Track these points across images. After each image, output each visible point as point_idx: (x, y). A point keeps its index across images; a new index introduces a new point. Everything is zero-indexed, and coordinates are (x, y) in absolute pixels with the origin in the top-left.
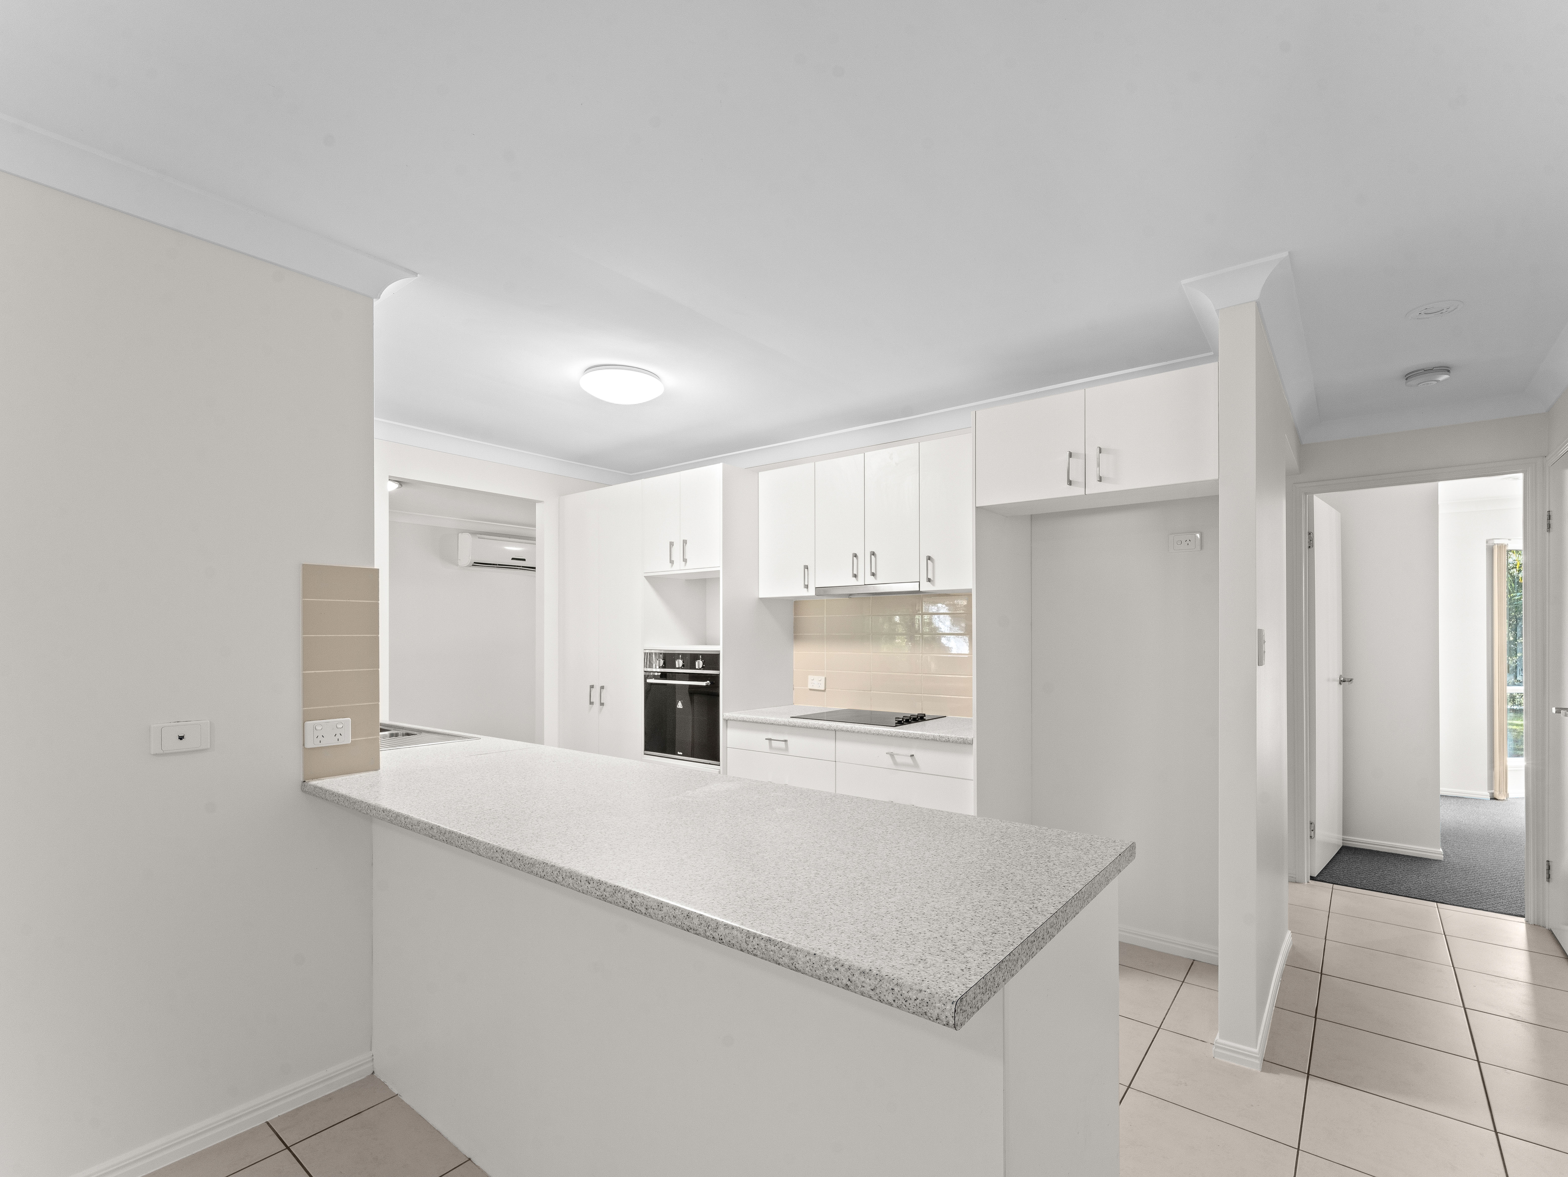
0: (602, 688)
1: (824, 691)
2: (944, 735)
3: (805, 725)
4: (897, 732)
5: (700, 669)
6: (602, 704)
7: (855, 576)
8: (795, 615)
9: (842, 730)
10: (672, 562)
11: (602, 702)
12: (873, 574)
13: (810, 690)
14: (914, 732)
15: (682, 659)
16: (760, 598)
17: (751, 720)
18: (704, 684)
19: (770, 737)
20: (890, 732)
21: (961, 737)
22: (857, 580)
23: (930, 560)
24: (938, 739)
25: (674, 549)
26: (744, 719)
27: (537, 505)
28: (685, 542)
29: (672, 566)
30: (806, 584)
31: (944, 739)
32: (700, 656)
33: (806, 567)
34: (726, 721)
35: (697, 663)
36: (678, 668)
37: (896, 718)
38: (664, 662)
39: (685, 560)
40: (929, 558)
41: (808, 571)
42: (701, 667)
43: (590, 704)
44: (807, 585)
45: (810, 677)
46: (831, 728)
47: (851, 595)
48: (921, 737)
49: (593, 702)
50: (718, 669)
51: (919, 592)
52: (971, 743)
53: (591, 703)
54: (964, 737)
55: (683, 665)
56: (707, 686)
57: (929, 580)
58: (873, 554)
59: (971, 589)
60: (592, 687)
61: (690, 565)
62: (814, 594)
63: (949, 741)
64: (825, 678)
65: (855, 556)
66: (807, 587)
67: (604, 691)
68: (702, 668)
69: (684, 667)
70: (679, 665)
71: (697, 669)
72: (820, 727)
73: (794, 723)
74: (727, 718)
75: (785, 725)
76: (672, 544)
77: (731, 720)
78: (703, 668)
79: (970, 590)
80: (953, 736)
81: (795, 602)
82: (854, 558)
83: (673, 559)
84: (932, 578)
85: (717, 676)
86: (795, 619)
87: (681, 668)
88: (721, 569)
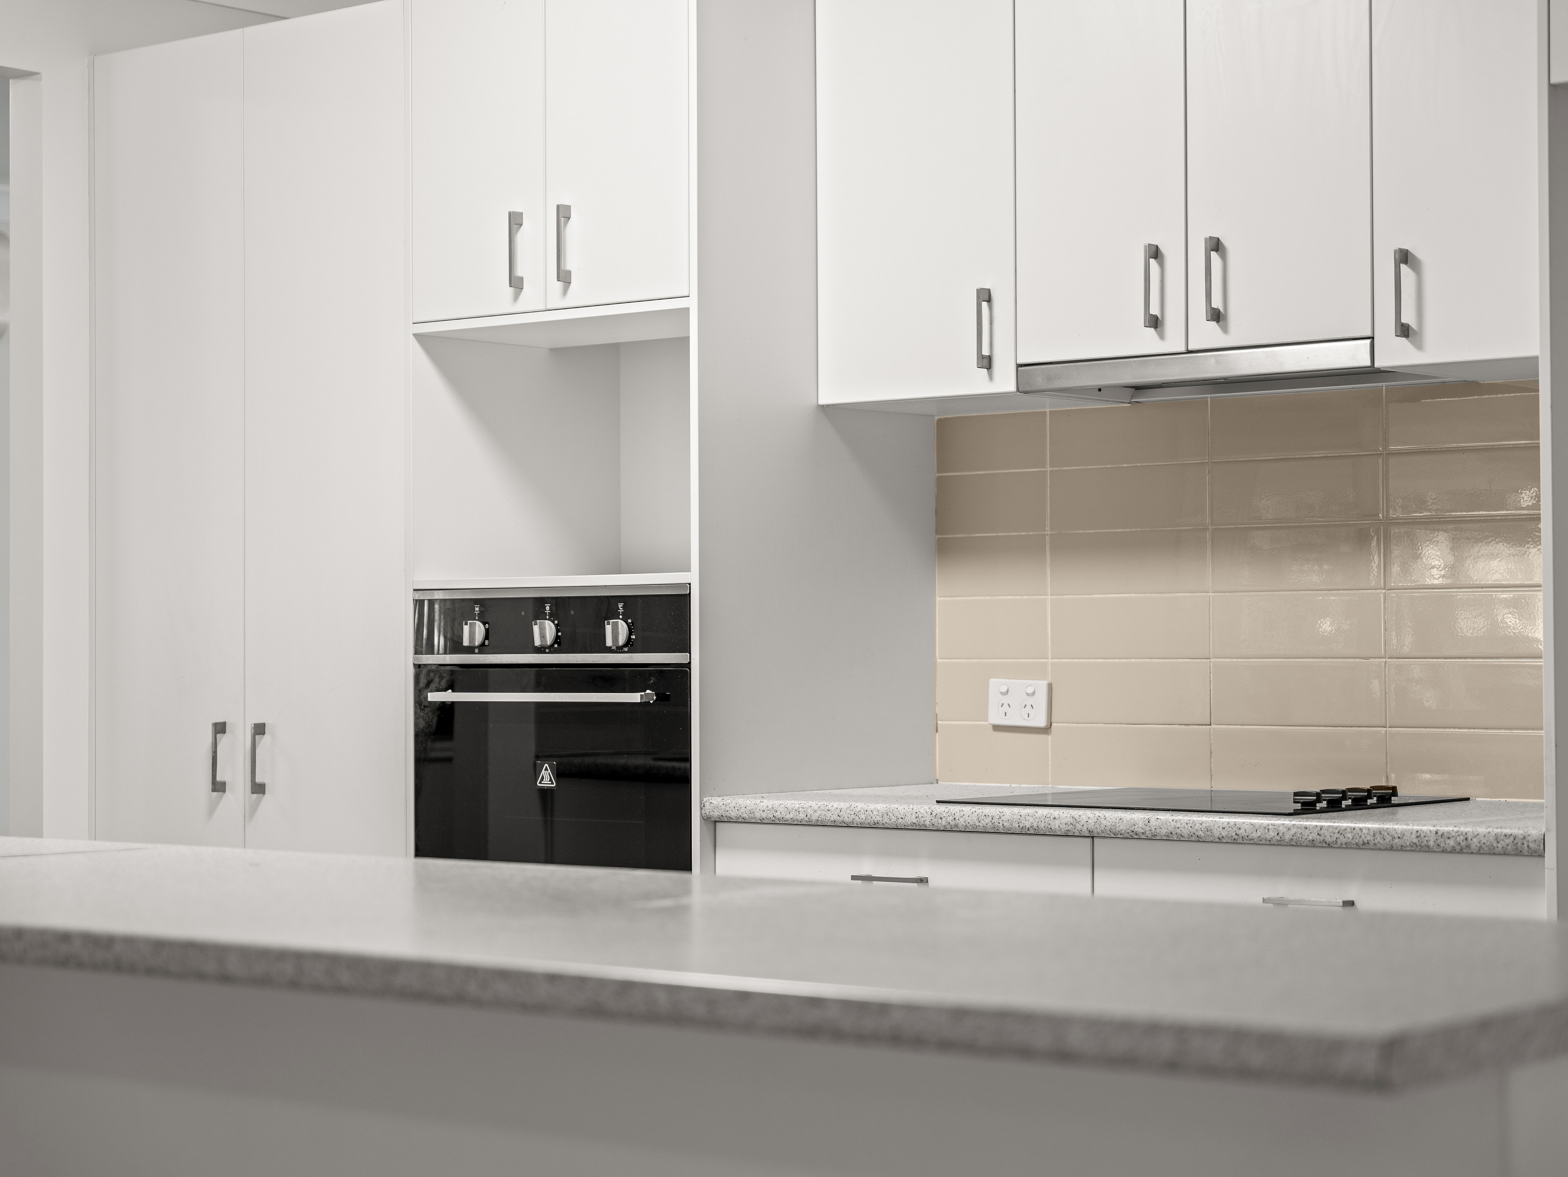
0: (260, 729)
1: (1046, 730)
2: (1450, 829)
3: (988, 820)
4: (1299, 827)
5: (619, 650)
6: (259, 789)
7: (1155, 322)
8: (939, 470)
9: (1115, 835)
10: (516, 283)
11: (258, 780)
12: (1216, 316)
13: (997, 728)
14: (1352, 825)
15: (552, 617)
16: (823, 406)
17: (802, 816)
18: (635, 698)
19: (867, 868)
20: (1276, 827)
21: (1508, 831)
22: (1162, 336)
23: (1406, 262)
24: (1431, 843)
25: (521, 236)
26: (778, 814)
27: (16, 89)
28: (563, 213)
29: (516, 297)
30: (986, 352)
31: (1451, 842)
32: (620, 605)
33: (985, 296)
34: (713, 823)
35: (609, 629)
36: (541, 650)
37: (1296, 794)
38: (487, 631)
39: (564, 277)
40: (1404, 257)
41: (991, 308)
42: (622, 641)
43: (214, 790)
44: (990, 358)
45: (996, 685)
46: (1079, 827)
47: (1139, 388)
48: (1379, 839)
49: (224, 784)
50: (686, 647)
51: (1370, 373)
52: (1538, 853)
53: (218, 787)
54: (1515, 831)
55: (557, 640)
56: (643, 705)
57: (1404, 331)
58: (1216, 246)
59: (1537, 358)
60: (220, 728)
61: (578, 292)
62: (1011, 387)
63: (1468, 846)
64: (1050, 687)
65: (1155, 253)
66: (987, 362)
67: (264, 742)
68: (625, 645)
69: (559, 645)
70: (543, 636)
71: (609, 650)
72: (1042, 825)
73: (950, 819)
74: (716, 814)
75: (919, 828)
76: (515, 221)
77: (730, 821)
78: (630, 646)
79: (1533, 361)
80: (1482, 830)
81: (942, 424)
82: (1152, 261)
83: (519, 272)
84: (1413, 325)
85: (682, 672)
86: (941, 483)
87: (551, 649)
88: (692, 304)
